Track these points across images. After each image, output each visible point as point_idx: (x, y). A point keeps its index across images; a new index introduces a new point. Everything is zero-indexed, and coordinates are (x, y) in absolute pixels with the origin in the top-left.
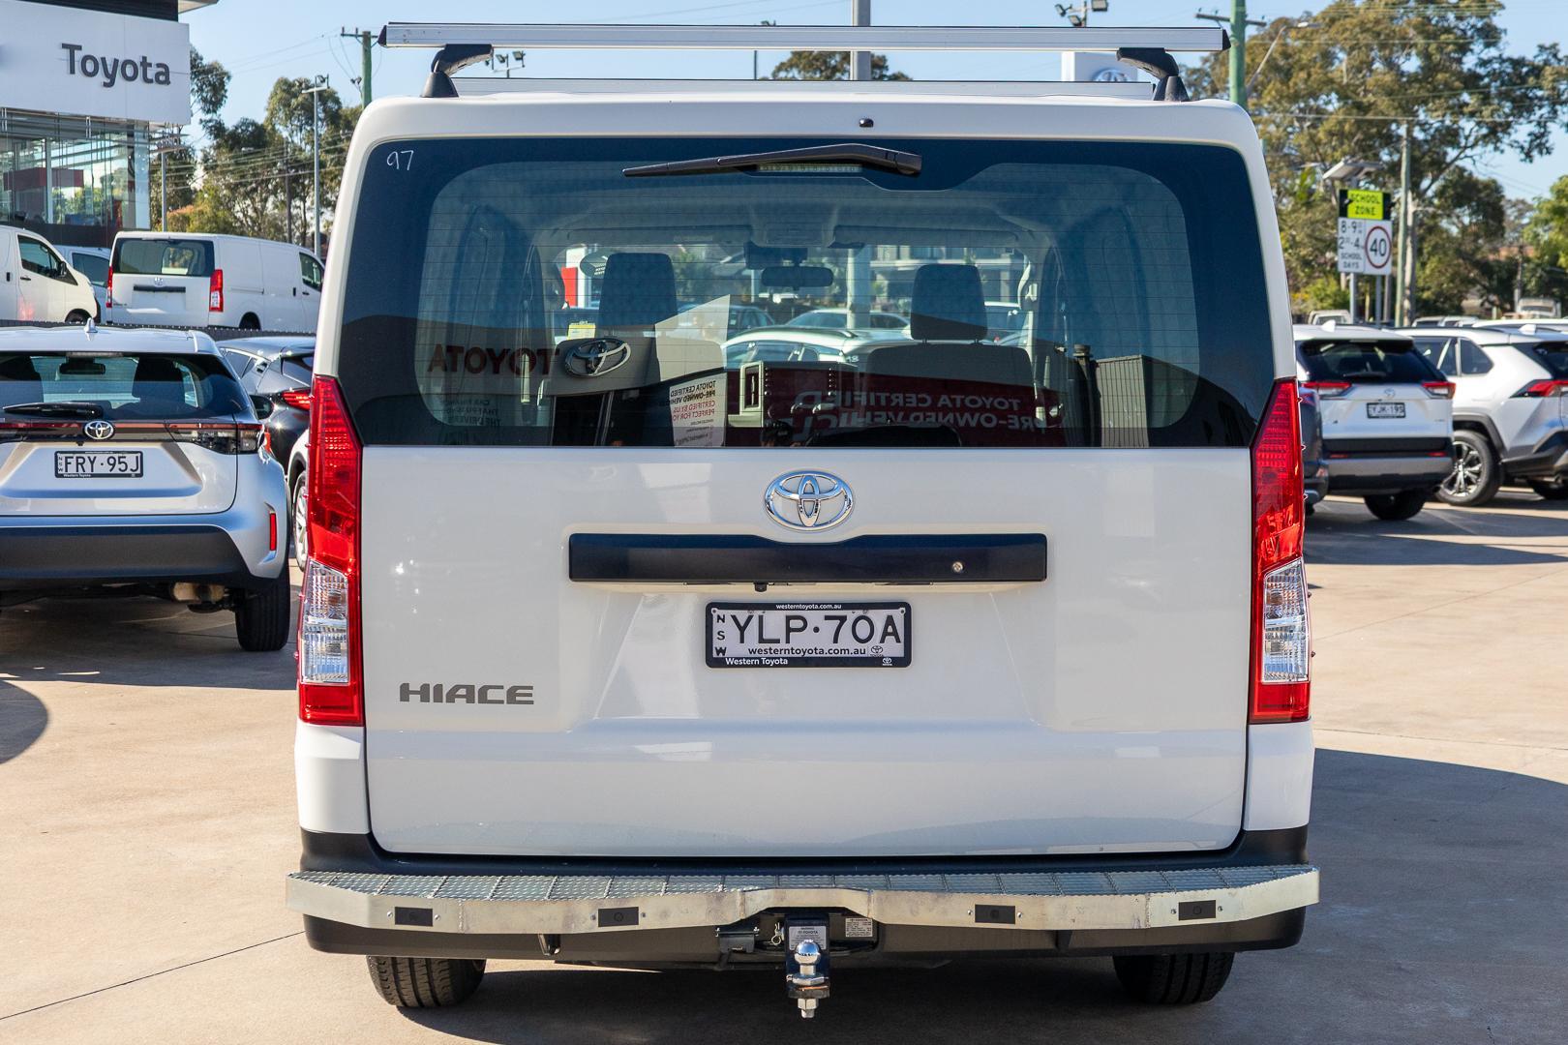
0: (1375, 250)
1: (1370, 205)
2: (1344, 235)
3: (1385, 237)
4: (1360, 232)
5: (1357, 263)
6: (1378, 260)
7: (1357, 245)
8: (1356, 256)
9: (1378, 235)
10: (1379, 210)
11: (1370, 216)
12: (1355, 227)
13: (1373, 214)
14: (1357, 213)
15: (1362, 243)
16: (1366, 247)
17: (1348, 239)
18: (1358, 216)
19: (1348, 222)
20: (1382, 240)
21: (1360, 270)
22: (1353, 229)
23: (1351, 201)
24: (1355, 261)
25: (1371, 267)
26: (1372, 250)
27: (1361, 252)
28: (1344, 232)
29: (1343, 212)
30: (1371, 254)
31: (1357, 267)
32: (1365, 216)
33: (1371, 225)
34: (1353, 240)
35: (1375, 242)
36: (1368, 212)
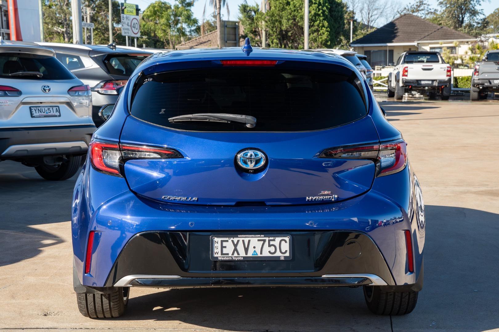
0: (134, 27)
1: (131, 10)
3: (137, 23)
4: (129, 20)
5: (128, 32)
6: (136, 31)
7: (128, 25)
9: (135, 21)
10: (135, 11)
11: (132, 14)
12: (127, 18)
13: (133, 13)
14: (127, 12)
15: (130, 24)
16: (131, 26)
17: (125, 22)
18: (128, 14)
19: (125, 16)
21: (130, 35)
22: (126, 19)
23: (125, 8)
24: (127, 31)
25: (134, 34)
26: (133, 27)
27: (129, 28)
28: (123, 20)
30: (133, 29)
31: (129, 34)
32: (130, 14)
33: (132, 17)
34: (127, 23)
35: (134, 24)
36: (131, 12)
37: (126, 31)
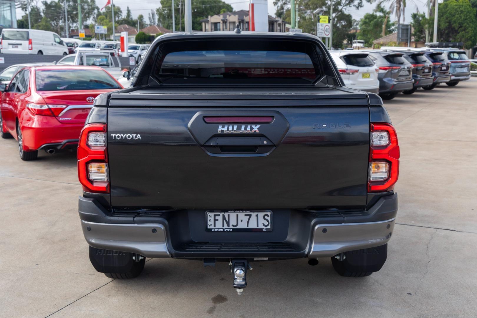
0: (326, 31)
1: (325, 20)
2: (319, 27)
4: (323, 26)
6: (327, 33)
7: (322, 30)
8: (322, 33)
9: (327, 27)
10: (327, 21)
11: (325, 22)
15: (323, 29)
16: (324, 30)
18: (323, 22)
19: (320, 24)
20: (328, 29)
22: (321, 26)
23: (320, 19)
25: (325, 35)
27: (323, 32)
29: (319, 21)
30: (326, 32)
31: (322, 35)
32: (324, 22)
33: (325, 25)
34: (321, 28)
35: (326, 29)
36: (324, 21)
37: (320, 34)
